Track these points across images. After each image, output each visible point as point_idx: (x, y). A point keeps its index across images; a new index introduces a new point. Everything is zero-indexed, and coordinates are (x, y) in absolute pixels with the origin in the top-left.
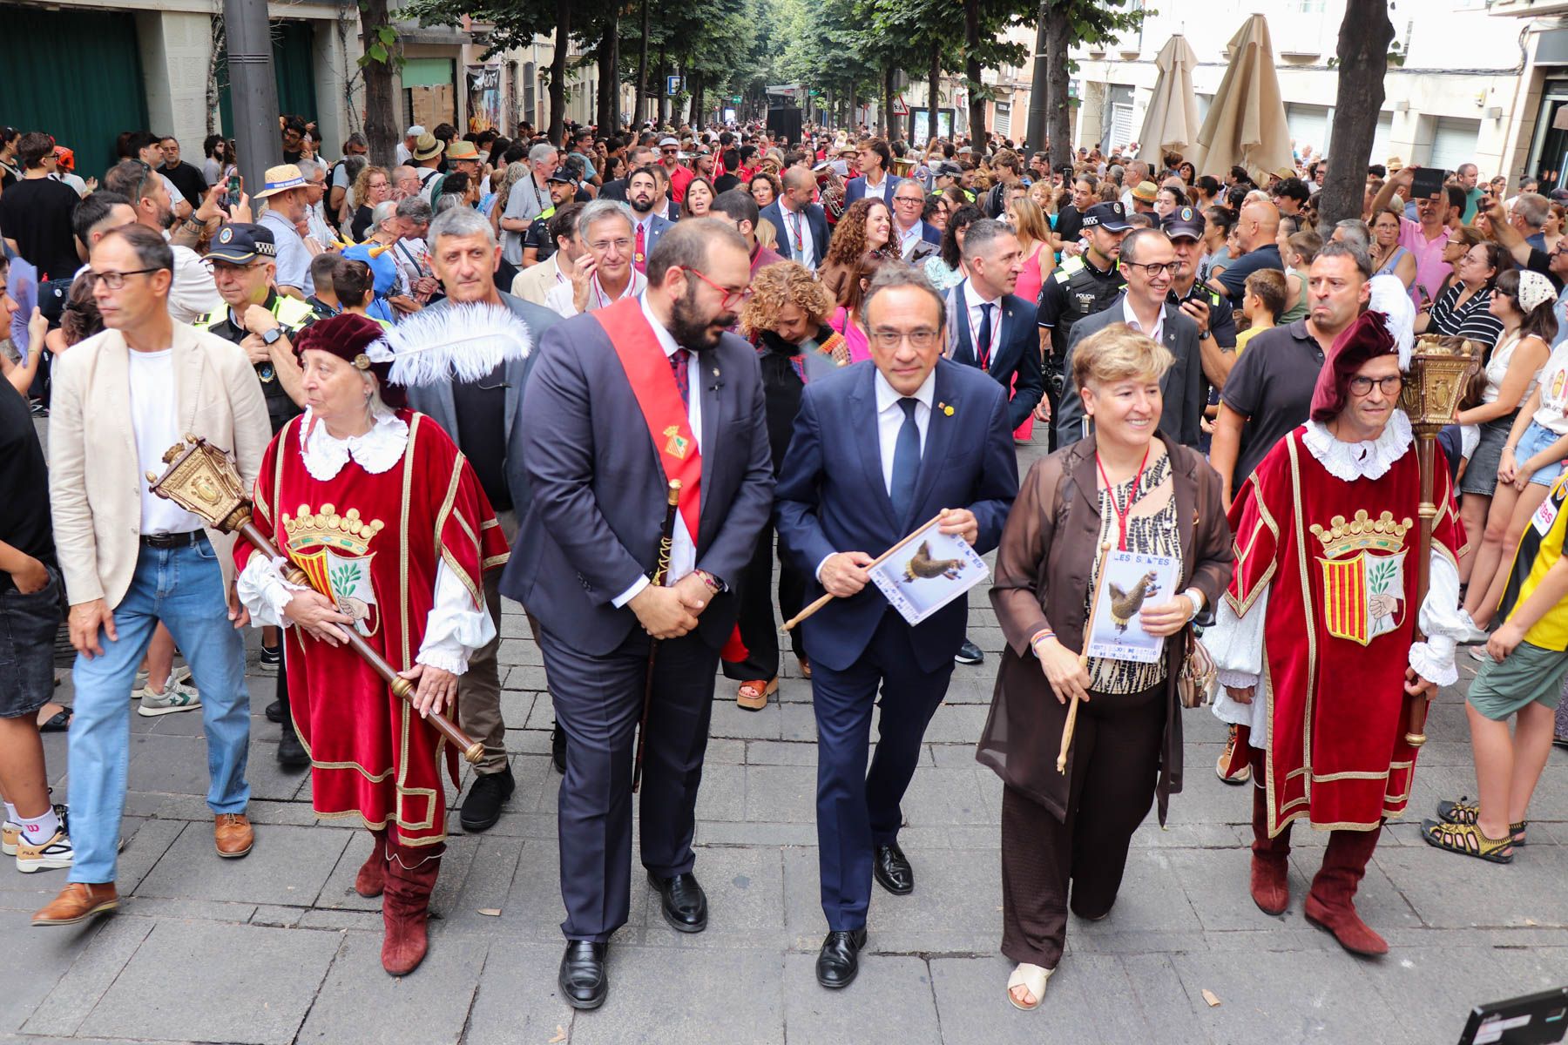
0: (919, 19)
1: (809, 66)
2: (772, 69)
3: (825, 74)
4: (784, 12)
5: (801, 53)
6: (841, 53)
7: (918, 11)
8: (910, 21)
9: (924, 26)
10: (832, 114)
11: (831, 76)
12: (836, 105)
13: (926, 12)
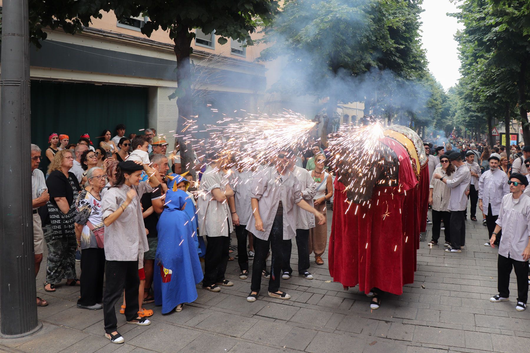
0: (498, 93)
1: (463, 119)
2: (453, 122)
3: (469, 122)
4: (455, 101)
5: (460, 114)
6: (473, 113)
7: (497, 89)
8: (494, 94)
9: (500, 95)
10: (473, 137)
11: (471, 122)
12: (474, 134)
13: (501, 89)
